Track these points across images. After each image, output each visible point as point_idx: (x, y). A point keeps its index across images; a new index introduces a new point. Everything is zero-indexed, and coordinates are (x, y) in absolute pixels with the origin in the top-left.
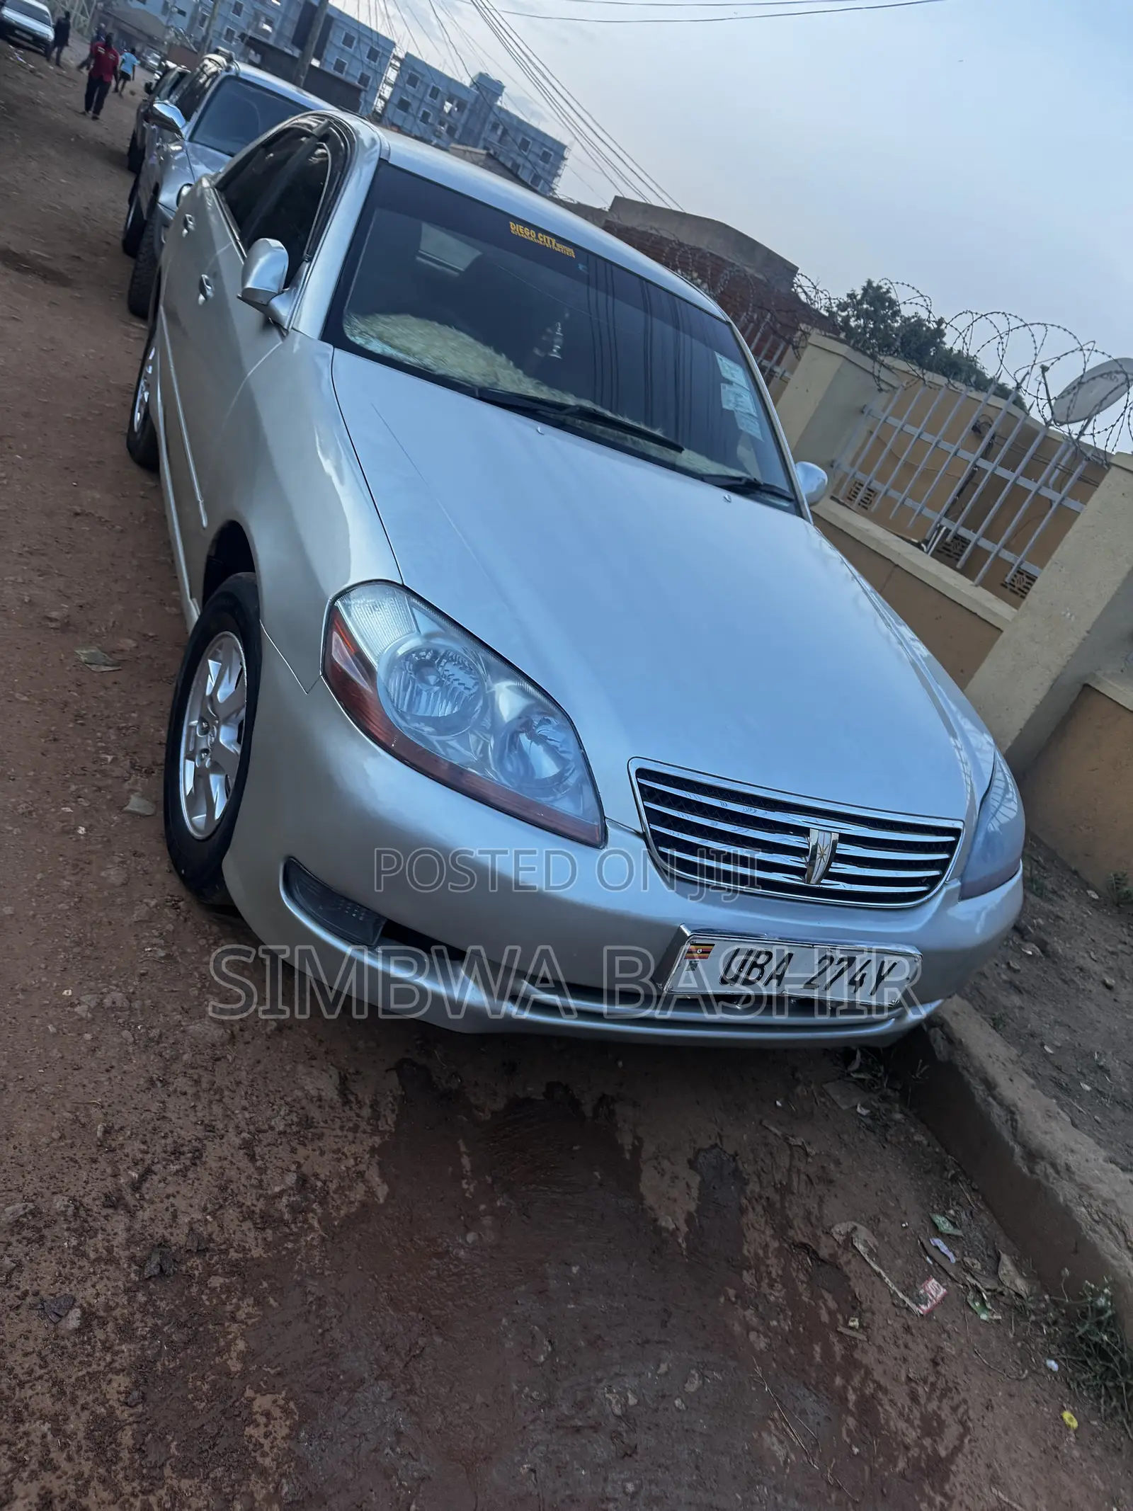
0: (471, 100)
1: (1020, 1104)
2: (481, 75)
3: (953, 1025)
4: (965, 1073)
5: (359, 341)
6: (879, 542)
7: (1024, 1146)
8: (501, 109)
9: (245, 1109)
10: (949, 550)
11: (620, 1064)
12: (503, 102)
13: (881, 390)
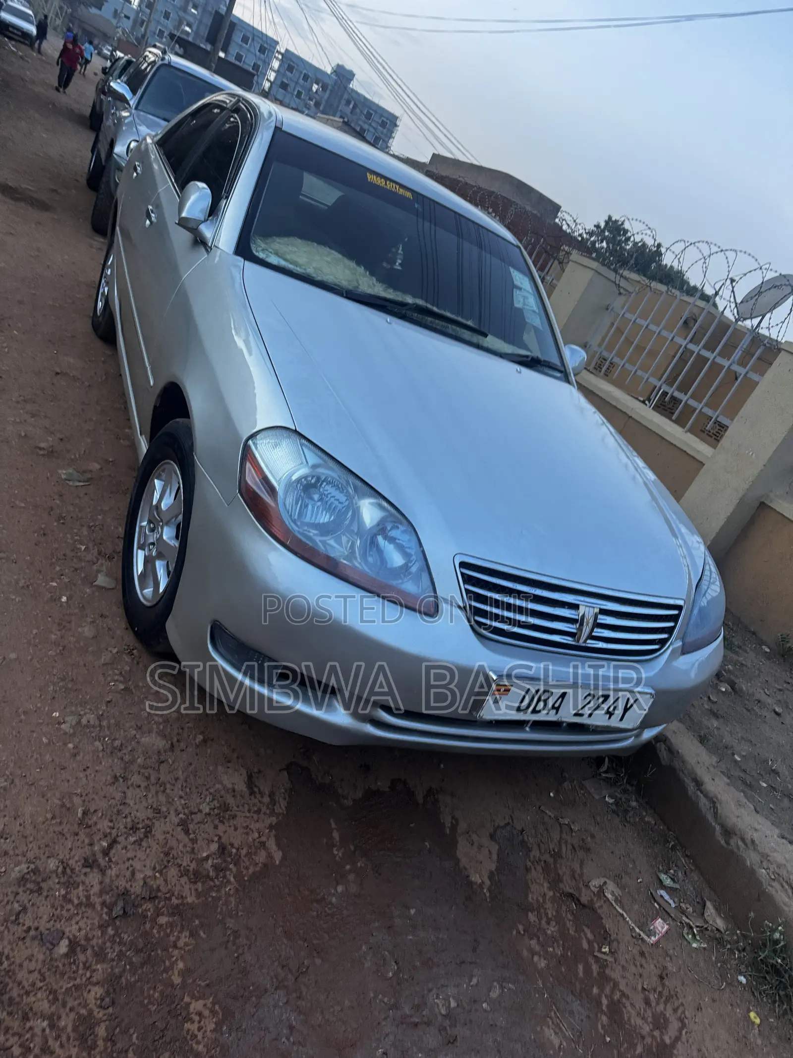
0: (330, 83)
1: (719, 797)
2: (338, 65)
3: (673, 741)
4: (681, 774)
5: (261, 255)
6: (617, 400)
7: (722, 826)
8: (352, 90)
9: (181, 797)
10: (665, 406)
11: (442, 766)
12: (354, 85)
13: (620, 294)
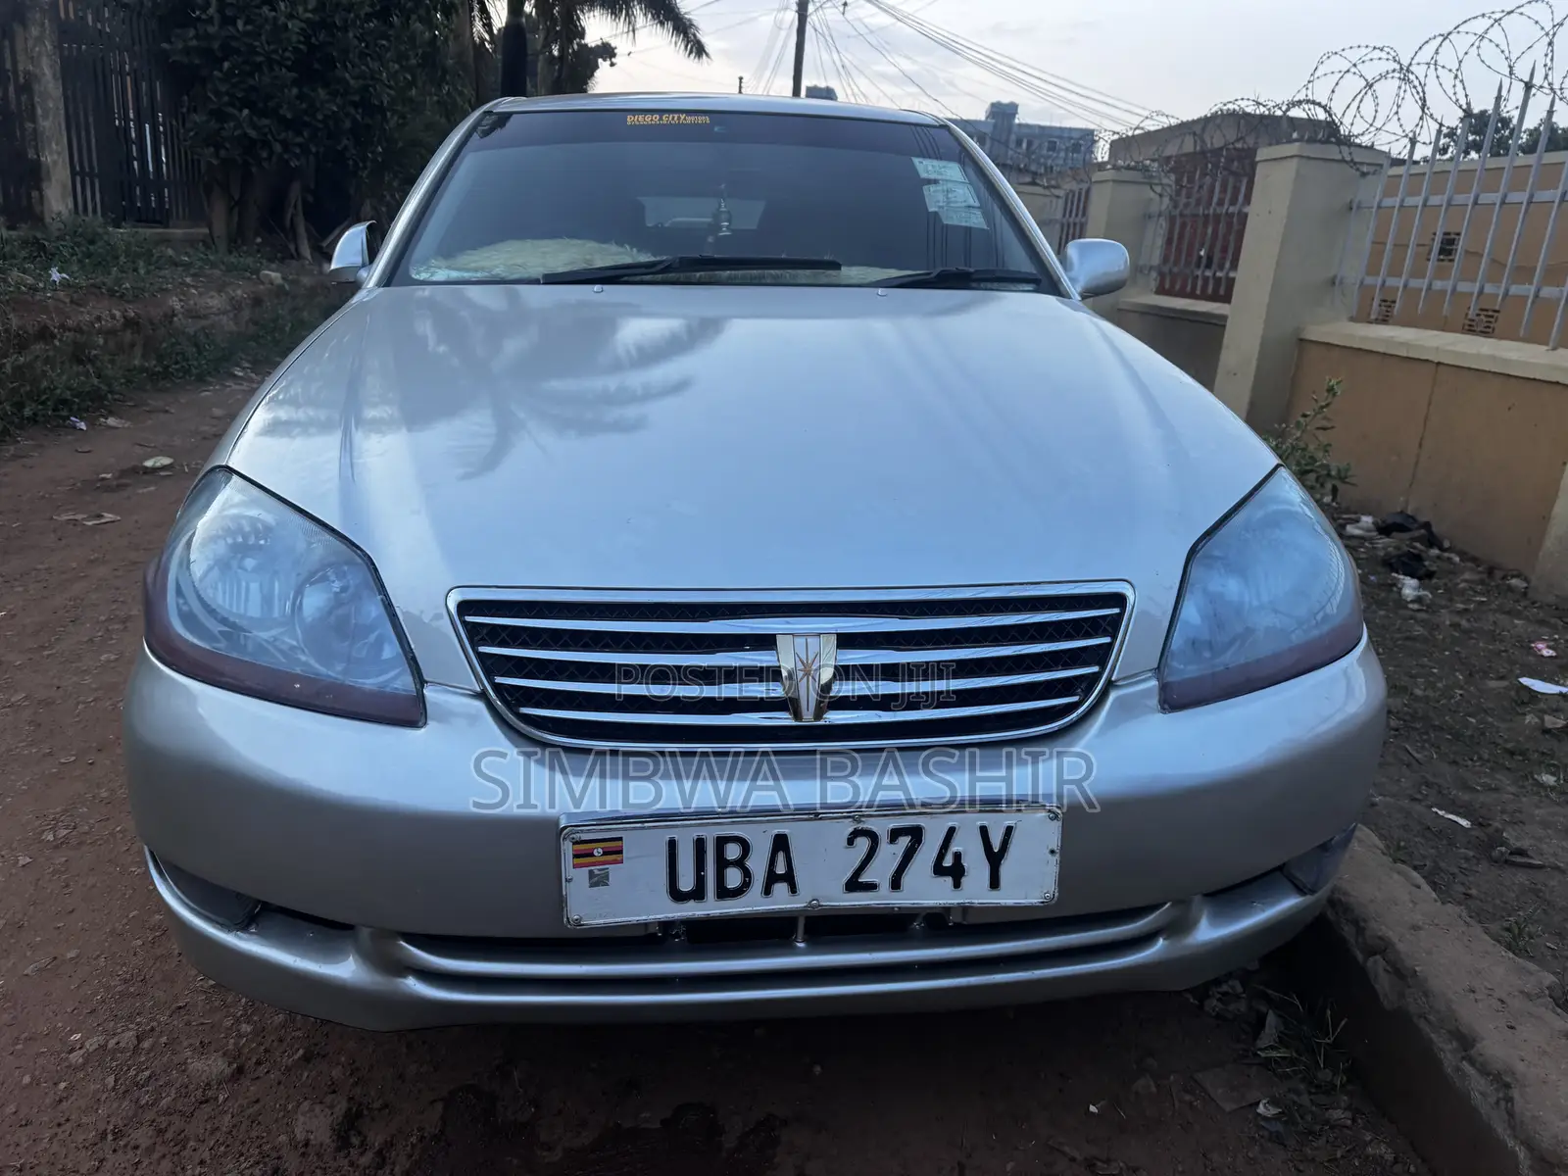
0: (988, 130)
1: (1520, 1067)
2: (993, 105)
3: (1400, 946)
4: (1422, 1024)
8: (1020, 125)
11: (818, 1069)
12: (1021, 118)
